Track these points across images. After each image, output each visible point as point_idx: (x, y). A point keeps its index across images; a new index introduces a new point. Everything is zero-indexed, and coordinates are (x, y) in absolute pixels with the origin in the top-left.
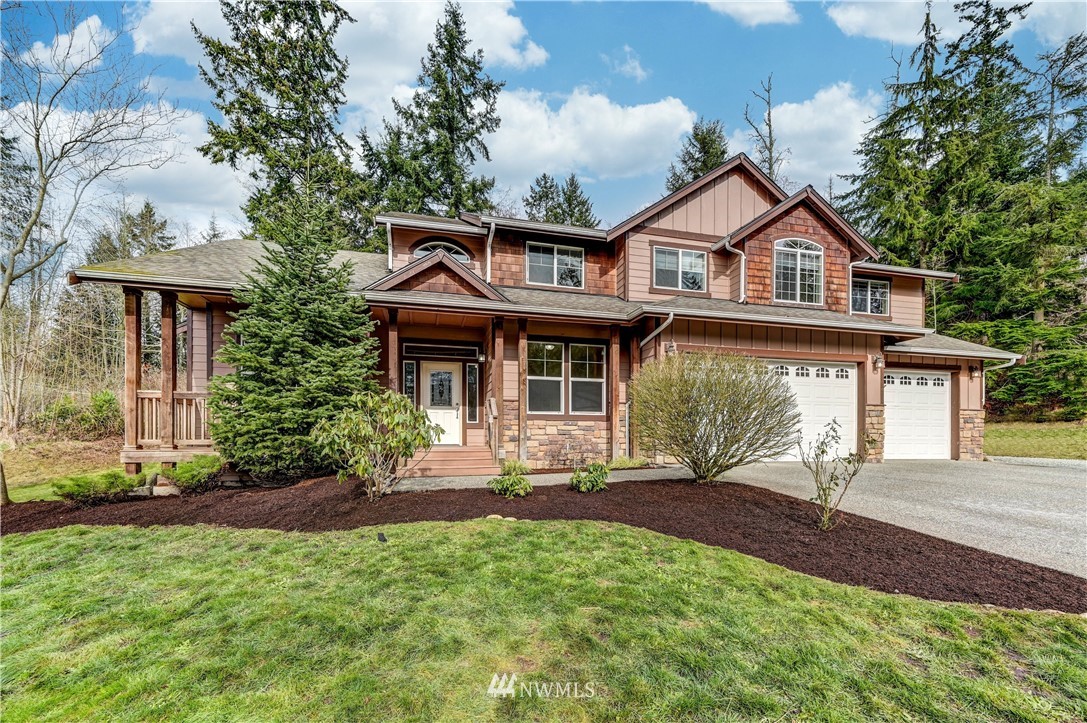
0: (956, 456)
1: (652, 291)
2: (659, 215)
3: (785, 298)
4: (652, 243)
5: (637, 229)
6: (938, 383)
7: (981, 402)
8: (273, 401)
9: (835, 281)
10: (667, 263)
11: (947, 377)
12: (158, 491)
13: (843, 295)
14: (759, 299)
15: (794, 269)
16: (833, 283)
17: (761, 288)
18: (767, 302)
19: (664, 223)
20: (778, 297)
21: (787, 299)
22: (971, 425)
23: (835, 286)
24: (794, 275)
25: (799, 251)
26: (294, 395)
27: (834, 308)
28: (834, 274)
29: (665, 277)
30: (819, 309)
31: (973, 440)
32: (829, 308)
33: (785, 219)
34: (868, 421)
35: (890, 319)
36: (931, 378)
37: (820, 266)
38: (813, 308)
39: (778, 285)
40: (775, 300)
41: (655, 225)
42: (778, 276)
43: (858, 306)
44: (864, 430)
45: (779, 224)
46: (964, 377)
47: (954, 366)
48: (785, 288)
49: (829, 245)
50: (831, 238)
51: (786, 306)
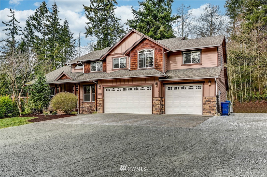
0: (203, 114)
1: (112, 70)
3: (142, 67)
4: (112, 58)
5: (108, 55)
6: (198, 88)
7: (215, 94)
9: (159, 59)
10: (116, 62)
11: (201, 85)
13: (161, 63)
14: (134, 69)
15: (145, 58)
16: (158, 60)
17: (134, 65)
18: (136, 69)
19: (116, 52)
20: (140, 67)
21: (143, 67)
22: (209, 103)
23: (159, 61)
24: (145, 60)
25: (146, 53)
27: (158, 67)
28: (158, 57)
30: (152, 69)
31: (210, 108)
32: (156, 68)
33: (142, 45)
34: (154, 102)
35: (201, 64)
36: (195, 86)
37: (153, 55)
38: (150, 69)
39: (140, 64)
40: (139, 68)
41: (113, 53)
42: (140, 61)
43: (187, 61)
44: (153, 105)
45: (140, 47)
46: (206, 86)
47: (203, 82)
48: (142, 64)
49: (156, 49)
50: (157, 47)
51: (141, 69)
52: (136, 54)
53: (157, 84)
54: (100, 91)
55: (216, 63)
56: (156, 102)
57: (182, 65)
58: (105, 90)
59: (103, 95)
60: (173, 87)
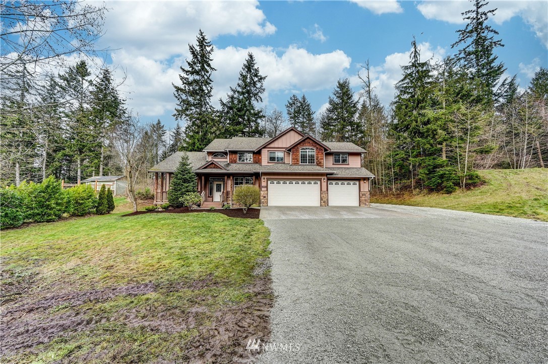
0: (360, 206)
1: (268, 163)
2: (270, 144)
3: (304, 162)
4: (268, 151)
5: (264, 148)
6: (355, 184)
7: (369, 189)
8: (176, 194)
10: (272, 155)
11: (357, 183)
12: (159, 210)
13: (322, 161)
14: (296, 164)
15: (307, 155)
16: (319, 158)
17: (296, 161)
18: (298, 164)
19: (272, 145)
20: (301, 162)
22: (365, 196)
24: (306, 157)
25: (308, 150)
26: (179, 192)
28: (319, 155)
29: (272, 159)
30: (314, 165)
31: (365, 200)
32: (318, 165)
33: (303, 143)
34: (322, 195)
35: (348, 164)
36: (352, 183)
37: (314, 154)
38: (312, 165)
39: (301, 160)
40: (300, 164)
41: (269, 146)
42: (301, 157)
43: (337, 161)
44: (321, 198)
45: (302, 144)
46: (362, 182)
47: (359, 179)
48: (304, 160)
49: (317, 148)
50: (318, 146)
51: (303, 165)
52: (298, 151)
53: (324, 179)
54: (264, 184)
55: (360, 165)
56: (324, 195)
57: (333, 164)
58: (269, 182)
59: (267, 187)
60: (334, 182)
